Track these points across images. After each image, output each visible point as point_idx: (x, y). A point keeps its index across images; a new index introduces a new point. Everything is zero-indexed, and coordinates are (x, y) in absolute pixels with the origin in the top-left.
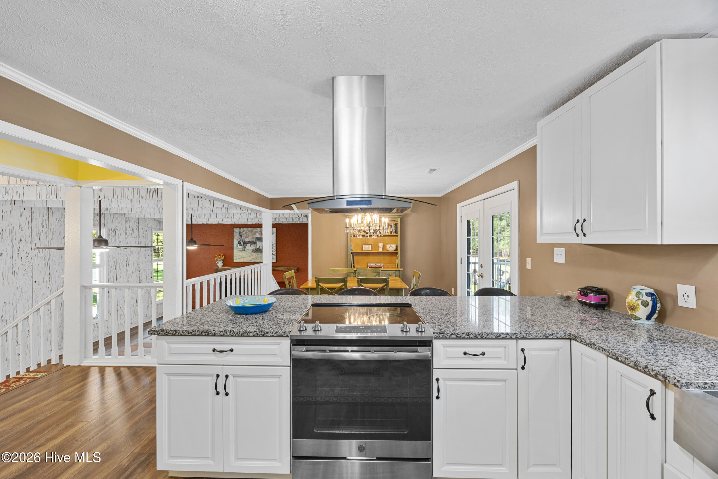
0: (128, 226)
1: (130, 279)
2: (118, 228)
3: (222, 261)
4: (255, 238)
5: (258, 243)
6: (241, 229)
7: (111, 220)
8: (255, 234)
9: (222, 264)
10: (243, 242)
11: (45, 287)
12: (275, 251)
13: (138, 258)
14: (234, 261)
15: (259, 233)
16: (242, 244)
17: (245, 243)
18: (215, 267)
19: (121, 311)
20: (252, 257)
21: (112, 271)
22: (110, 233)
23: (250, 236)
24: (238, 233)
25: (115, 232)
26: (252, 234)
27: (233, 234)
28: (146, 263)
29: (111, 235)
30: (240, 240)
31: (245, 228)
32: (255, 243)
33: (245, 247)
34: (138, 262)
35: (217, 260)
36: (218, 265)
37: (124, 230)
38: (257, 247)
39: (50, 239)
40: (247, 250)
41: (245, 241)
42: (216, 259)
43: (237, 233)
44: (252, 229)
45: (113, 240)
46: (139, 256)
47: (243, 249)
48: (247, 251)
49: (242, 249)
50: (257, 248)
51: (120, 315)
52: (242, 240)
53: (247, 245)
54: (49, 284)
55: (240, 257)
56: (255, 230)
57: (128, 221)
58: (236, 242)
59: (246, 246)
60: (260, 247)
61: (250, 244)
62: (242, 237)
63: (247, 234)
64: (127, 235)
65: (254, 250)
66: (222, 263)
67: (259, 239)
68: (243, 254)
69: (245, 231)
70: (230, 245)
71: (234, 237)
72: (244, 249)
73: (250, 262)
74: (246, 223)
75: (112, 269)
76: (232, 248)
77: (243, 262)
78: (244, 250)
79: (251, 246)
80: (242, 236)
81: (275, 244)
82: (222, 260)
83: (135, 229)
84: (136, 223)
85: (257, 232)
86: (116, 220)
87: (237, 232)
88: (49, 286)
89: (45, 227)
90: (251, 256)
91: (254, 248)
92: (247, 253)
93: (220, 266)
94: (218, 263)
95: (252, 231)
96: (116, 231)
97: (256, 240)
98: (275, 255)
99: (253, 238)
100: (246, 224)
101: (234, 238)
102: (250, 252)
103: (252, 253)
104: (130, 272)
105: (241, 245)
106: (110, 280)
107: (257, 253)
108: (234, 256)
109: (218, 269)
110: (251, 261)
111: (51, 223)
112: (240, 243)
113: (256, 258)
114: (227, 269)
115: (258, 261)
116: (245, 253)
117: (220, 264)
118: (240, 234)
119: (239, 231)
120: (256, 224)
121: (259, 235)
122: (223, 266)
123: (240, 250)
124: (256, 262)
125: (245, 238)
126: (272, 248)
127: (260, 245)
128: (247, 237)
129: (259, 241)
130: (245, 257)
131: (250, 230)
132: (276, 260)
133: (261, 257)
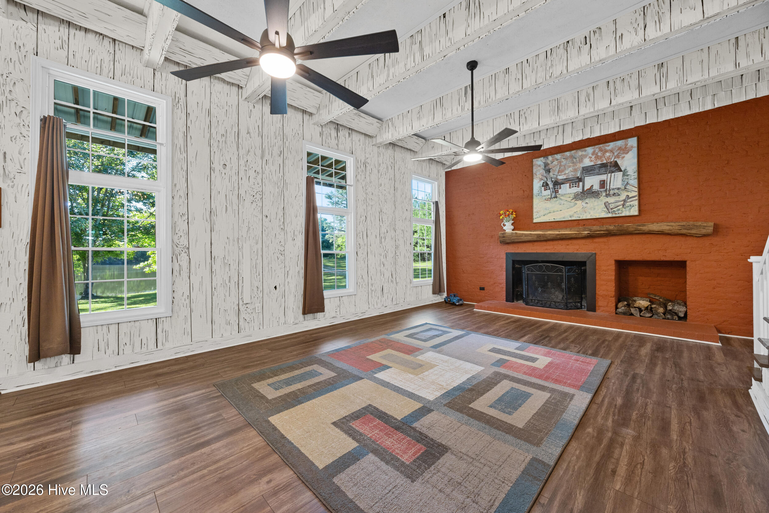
0: (381, 162)
1: (383, 240)
2: (369, 161)
3: (513, 222)
4: (581, 169)
5: (587, 179)
6: (548, 159)
7: (361, 147)
8: (581, 161)
9: (512, 227)
10: (552, 181)
11: (278, 226)
12: (636, 190)
13: (394, 212)
14: (535, 221)
15: (590, 157)
16: (551, 185)
17: (557, 184)
18: (500, 233)
19: (372, 285)
20: (574, 209)
21: (361, 222)
22: (359, 167)
23: (570, 167)
24: (543, 167)
25: (364, 165)
26: (573, 163)
27: (532, 171)
28: (404, 220)
29: (360, 169)
30: (547, 178)
31: (557, 153)
32: (580, 180)
33: (557, 192)
34: (394, 217)
35: (502, 220)
36: (505, 228)
37: (377, 166)
38: (587, 187)
39: (285, 158)
40: (562, 195)
41: (557, 179)
42: (501, 218)
43: (539, 168)
44: (573, 152)
45: (363, 177)
46: (395, 208)
47: (553, 196)
48: (562, 198)
49: (550, 197)
50: (585, 189)
51: (371, 292)
52: (551, 178)
53: (562, 185)
54: (283, 223)
55: (548, 211)
56: (580, 153)
57: (382, 155)
58: (537, 184)
59: (560, 188)
60: (592, 186)
61: (568, 185)
62: (551, 174)
63: (562, 164)
64: (380, 173)
65: (578, 195)
66: (512, 224)
67: (591, 170)
68: (554, 205)
69: (557, 160)
70: (525, 192)
71: (534, 175)
72: (555, 195)
73: (570, 219)
74: (560, 144)
75: (361, 219)
76: (530, 197)
77: (553, 220)
78: (554, 198)
79: (570, 188)
80: (550, 172)
81: (636, 174)
82: (513, 220)
83: (390, 168)
84: (391, 158)
85: (585, 156)
86: (367, 148)
87: (539, 166)
88: (282, 227)
89: (279, 138)
90: (572, 207)
91: (580, 189)
92: (562, 202)
93: (508, 229)
94: (504, 225)
95: (572, 157)
96: (367, 165)
97: (582, 173)
98: (637, 198)
99: (575, 170)
100: (561, 146)
101: (535, 176)
102: (569, 199)
103: (574, 200)
104: (383, 230)
105: (549, 189)
106: (358, 236)
107: (587, 201)
108: (535, 210)
109: (505, 235)
110: (571, 217)
111: (286, 135)
112: (547, 185)
113: (584, 210)
114: (523, 234)
115: (589, 217)
116: (558, 202)
117: (508, 227)
118: (547, 168)
119: (544, 163)
120: (582, 140)
121: (591, 161)
122: (513, 230)
123: (545, 199)
124: (584, 218)
125: (558, 173)
126: (628, 183)
127: (592, 182)
128: (563, 171)
129: (590, 175)
130: (557, 211)
131: (568, 155)
132: (640, 210)
133: (596, 207)
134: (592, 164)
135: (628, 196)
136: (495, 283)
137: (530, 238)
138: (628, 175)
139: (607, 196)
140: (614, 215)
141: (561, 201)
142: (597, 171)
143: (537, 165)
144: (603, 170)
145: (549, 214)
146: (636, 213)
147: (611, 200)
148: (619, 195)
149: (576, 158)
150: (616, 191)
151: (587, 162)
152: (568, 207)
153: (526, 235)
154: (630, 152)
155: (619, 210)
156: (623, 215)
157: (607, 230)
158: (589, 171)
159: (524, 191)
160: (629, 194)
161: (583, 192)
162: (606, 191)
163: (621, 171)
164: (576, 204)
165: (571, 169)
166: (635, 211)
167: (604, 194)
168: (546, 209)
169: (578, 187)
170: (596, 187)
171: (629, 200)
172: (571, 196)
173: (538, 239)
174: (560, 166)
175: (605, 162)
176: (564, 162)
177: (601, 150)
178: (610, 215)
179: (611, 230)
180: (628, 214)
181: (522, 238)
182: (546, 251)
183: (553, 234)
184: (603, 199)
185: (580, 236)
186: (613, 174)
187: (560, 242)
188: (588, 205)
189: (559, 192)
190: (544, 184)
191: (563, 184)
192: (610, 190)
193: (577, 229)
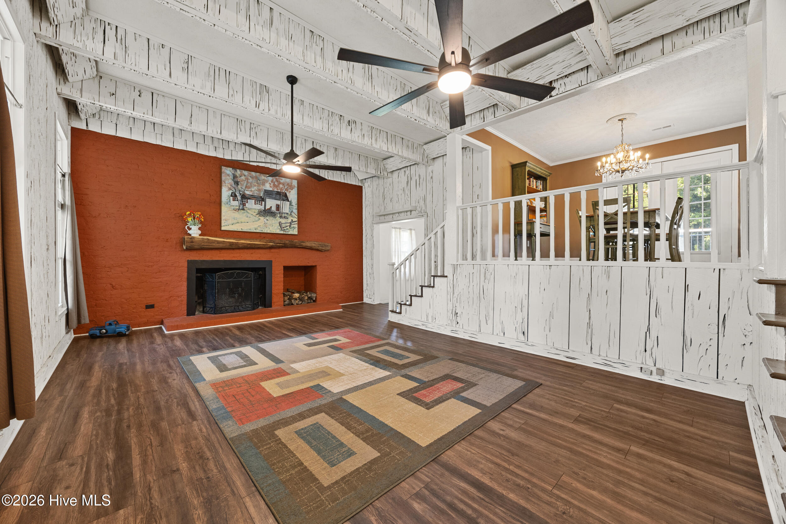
3: (200, 226)
4: (263, 190)
5: (267, 200)
6: (236, 170)
8: (263, 184)
9: (200, 232)
10: (240, 194)
12: (297, 217)
14: (223, 228)
15: (270, 184)
16: (239, 198)
17: (244, 197)
18: (186, 237)
20: (258, 223)
23: (255, 186)
24: (232, 177)
26: (258, 183)
27: (221, 178)
30: (235, 189)
31: (244, 169)
32: (262, 200)
33: (244, 205)
35: (187, 223)
36: (190, 232)
38: (268, 207)
40: (249, 209)
41: (245, 193)
43: (228, 177)
44: (258, 174)
47: (241, 208)
48: (248, 211)
49: (238, 207)
50: (266, 208)
52: (240, 191)
55: (235, 221)
56: (263, 177)
58: (226, 193)
59: (247, 202)
60: (271, 207)
61: (254, 201)
62: (239, 186)
65: (261, 211)
66: (199, 229)
67: (271, 194)
68: (240, 216)
69: (245, 176)
70: (213, 197)
71: (223, 182)
72: (242, 207)
73: (255, 231)
76: (218, 203)
77: (241, 230)
78: (242, 209)
79: (255, 204)
80: (238, 184)
81: (297, 205)
82: (200, 224)
85: (267, 181)
87: (228, 175)
90: (257, 221)
91: (262, 208)
92: (249, 215)
93: (194, 233)
94: (190, 229)
95: (257, 178)
97: (264, 194)
98: (297, 223)
99: (259, 190)
101: (223, 184)
102: (255, 214)
103: (258, 216)
105: (238, 200)
107: (268, 218)
108: (223, 218)
109: (192, 240)
110: (255, 229)
112: (236, 196)
113: (265, 225)
114: (215, 240)
115: (269, 232)
116: (245, 214)
117: (195, 231)
118: (236, 179)
119: (233, 174)
120: (264, 167)
121: (271, 187)
122: (200, 235)
123: (234, 209)
124: (266, 232)
125: (246, 188)
126: (292, 211)
127: (271, 203)
128: (249, 188)
129: (270, 198)
130: (245, 222)
131: (254, 175)
132: (298, 232)
133: (274, 225)
134: (271, 189)
135: (292, 220)
136: (171, 297)
137: (221, 245)
138: (292, 205)
139: (281, 217)
140: (285, 233)
141: (247, 214)
142: (274, 196)
143: (226, 173)
144: (278, 197)
145: (237, 224)
146: (296, 233)
147: (283, 221)
148: (287, 218)
149: (260, 180)
150: (286, 215)
151: (268, 187)
152: (254, 221)
153: (218, 242)
154: (294, 190)
155: (287, 229)
156: (289, 233)
157: (284, 244)
158: (269, 194)
159: (210, 196)
160: (293, 219)
161: (265, 210)
162: (280, 213)
163: (289, 201)
164: (260, 219)
165: (256, 188)
166: (295, 232)
167: (279, 215)
168: (234, 219)
169: (261, 205)
170: (274, 209)
171: (293, 223)
172: (256, 212)
173: (230, 247)
174: (247, 182)
175: (279, 191)
176: (250, 180)
177: (277, 181)
178: (282, 232)
179: (287, 244)
180: (292, 233)
181: (214, 244)
182: (234, 259)
183: (245, 243)
184: (278, 219)
185: (266, 247)
186: (284, 202)
187: (246, 251)
188: (268, 222)
189: (247, 206)
190: (233, 195)
191: (249, 199)
192: (282, 214)
193: (265, 241)
